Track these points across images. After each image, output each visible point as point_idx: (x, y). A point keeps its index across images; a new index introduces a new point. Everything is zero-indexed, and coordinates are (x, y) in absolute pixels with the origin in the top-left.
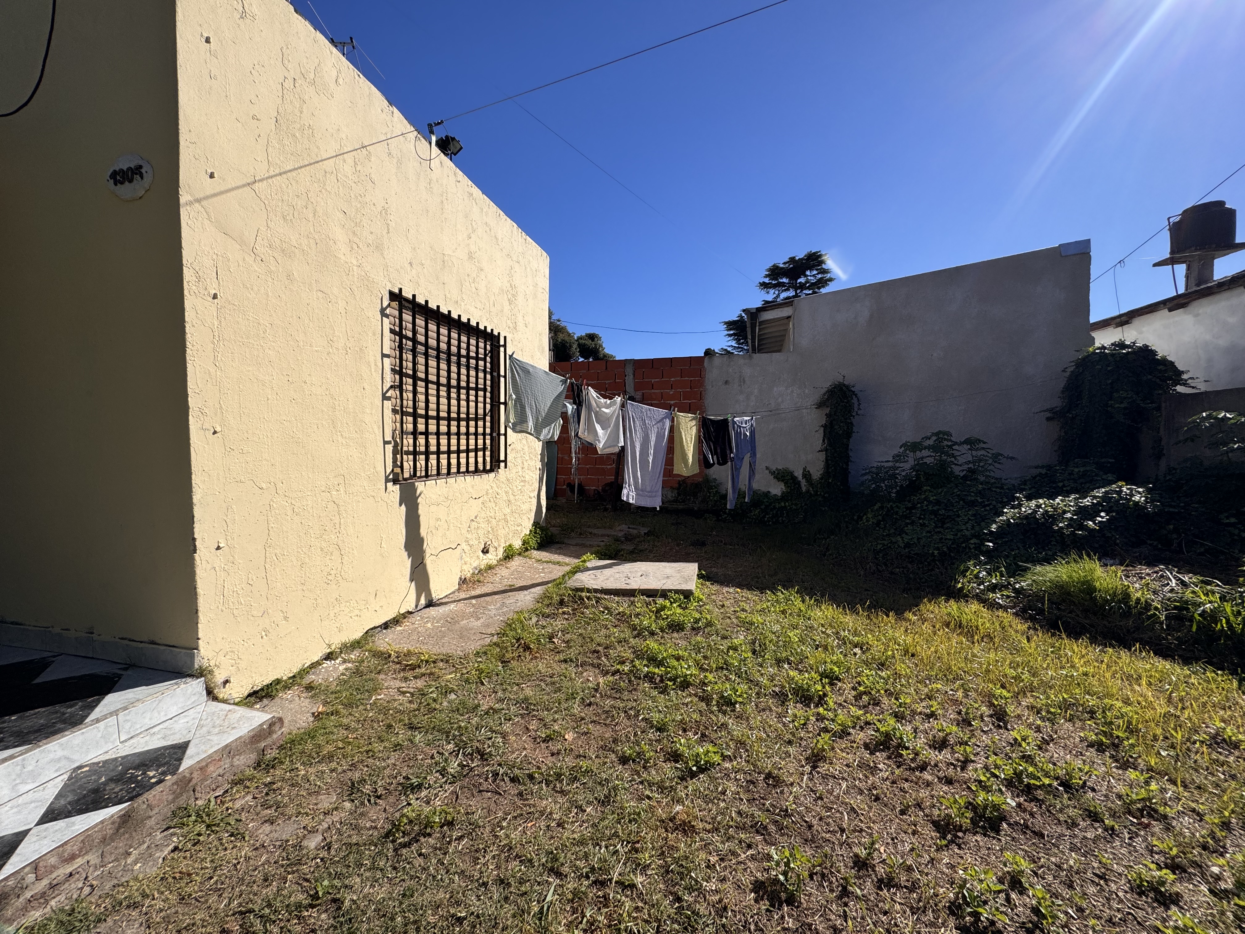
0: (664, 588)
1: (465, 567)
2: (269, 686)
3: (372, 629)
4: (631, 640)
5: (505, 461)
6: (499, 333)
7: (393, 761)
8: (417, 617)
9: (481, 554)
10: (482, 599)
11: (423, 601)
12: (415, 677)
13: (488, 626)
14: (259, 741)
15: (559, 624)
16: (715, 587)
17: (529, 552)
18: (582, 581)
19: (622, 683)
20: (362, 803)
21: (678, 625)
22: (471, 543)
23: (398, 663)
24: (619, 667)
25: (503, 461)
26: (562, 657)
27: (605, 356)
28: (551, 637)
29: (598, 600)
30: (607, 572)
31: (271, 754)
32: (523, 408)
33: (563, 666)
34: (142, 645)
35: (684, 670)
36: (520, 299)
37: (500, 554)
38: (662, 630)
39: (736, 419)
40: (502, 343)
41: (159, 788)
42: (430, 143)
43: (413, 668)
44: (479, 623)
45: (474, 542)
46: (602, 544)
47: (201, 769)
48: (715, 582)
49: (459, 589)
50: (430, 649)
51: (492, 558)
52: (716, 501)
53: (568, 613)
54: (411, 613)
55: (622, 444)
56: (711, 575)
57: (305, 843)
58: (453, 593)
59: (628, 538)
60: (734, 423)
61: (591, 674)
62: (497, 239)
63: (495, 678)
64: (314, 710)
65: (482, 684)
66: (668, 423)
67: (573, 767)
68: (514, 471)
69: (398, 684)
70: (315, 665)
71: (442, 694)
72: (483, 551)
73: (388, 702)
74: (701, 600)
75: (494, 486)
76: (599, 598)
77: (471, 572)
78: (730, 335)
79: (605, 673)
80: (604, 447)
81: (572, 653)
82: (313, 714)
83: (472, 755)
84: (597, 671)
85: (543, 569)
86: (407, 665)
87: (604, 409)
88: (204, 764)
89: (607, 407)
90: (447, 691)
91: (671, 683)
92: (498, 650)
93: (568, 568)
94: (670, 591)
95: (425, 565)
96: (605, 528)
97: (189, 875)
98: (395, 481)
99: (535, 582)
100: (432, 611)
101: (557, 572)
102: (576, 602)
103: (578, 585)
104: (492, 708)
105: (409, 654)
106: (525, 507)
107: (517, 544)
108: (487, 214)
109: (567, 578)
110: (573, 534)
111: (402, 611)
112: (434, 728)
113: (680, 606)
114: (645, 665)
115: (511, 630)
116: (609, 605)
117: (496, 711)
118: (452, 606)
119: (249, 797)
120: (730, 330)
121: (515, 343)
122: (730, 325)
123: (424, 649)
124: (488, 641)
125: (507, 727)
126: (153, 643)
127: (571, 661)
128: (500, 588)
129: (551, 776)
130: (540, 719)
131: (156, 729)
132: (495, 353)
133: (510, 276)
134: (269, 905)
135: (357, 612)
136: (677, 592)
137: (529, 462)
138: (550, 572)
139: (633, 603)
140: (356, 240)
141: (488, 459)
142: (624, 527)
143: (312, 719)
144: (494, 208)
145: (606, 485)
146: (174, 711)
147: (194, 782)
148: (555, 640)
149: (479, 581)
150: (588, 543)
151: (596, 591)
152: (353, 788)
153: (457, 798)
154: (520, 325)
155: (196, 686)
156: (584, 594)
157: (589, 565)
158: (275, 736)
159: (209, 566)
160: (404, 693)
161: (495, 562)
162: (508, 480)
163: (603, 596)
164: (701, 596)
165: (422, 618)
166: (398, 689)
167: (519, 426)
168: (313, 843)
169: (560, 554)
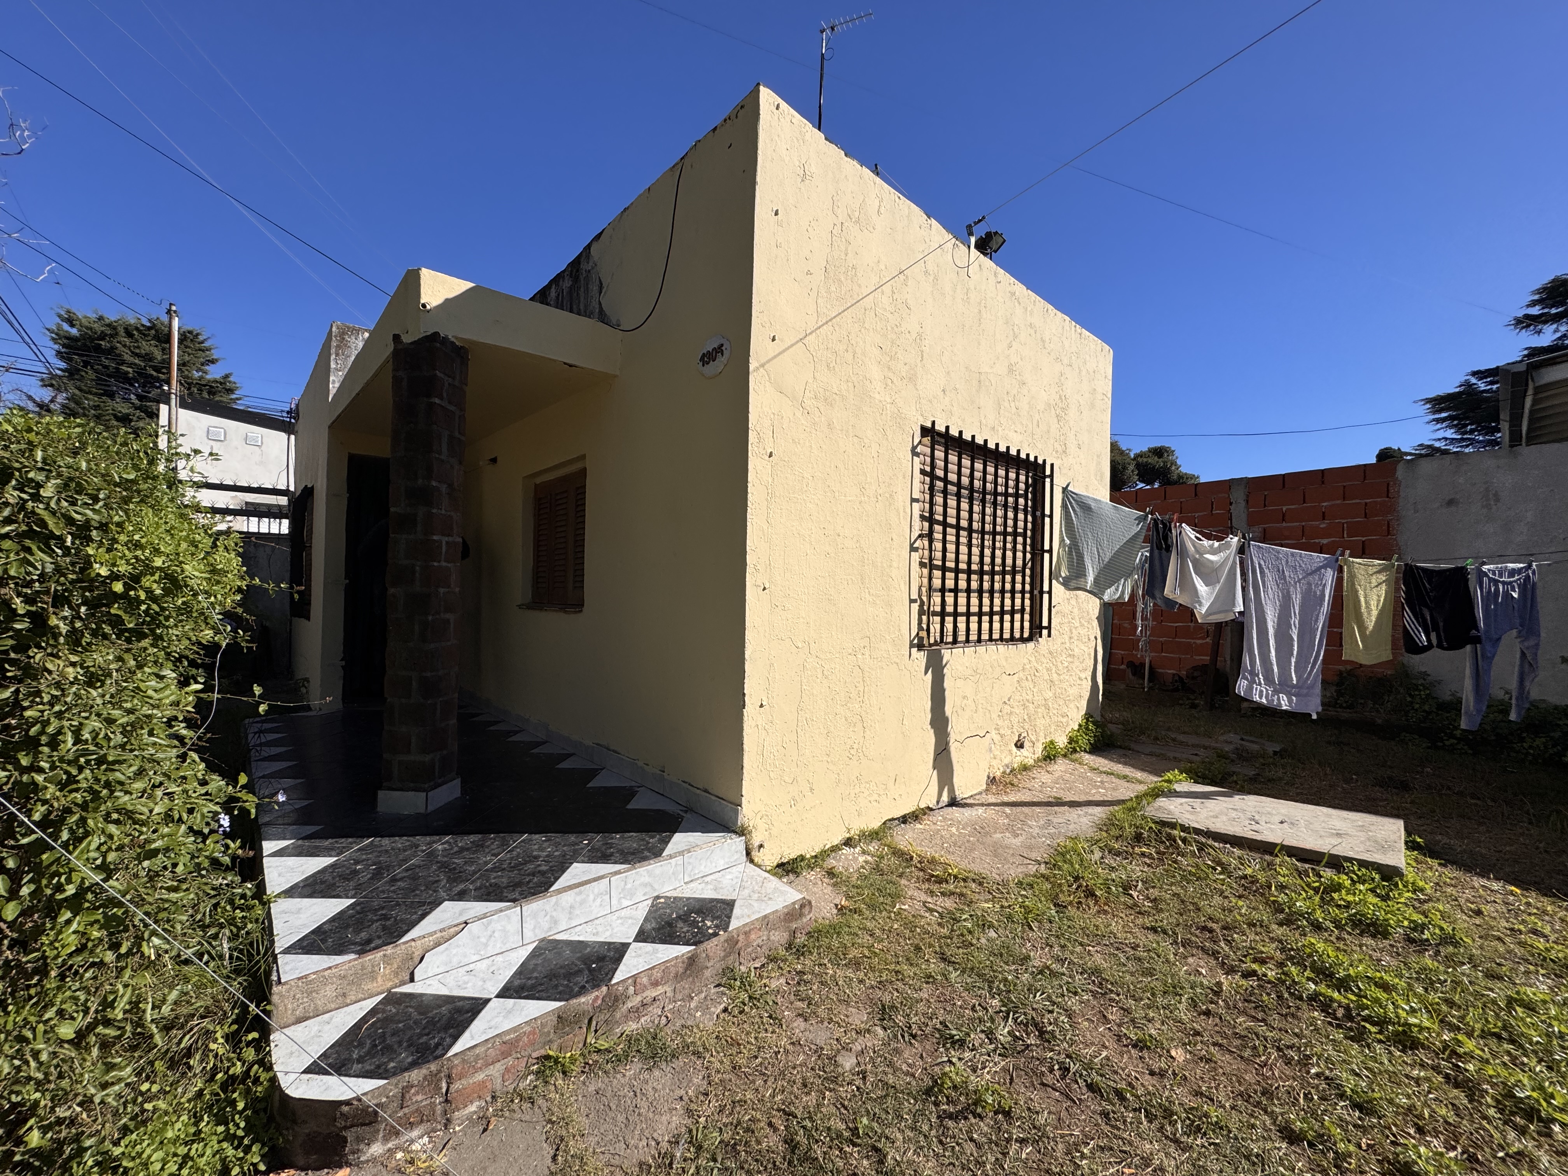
0: (1333, 852)
1: (994, 763)
2: (794, 861)
3: (890, 820)
4: (1274, 927)
5: (1049, 628)
6: (1044, 461)
7: (926, 996)
8: (938, 817)
9: (1014, 749)
10: (1019, 809)
11: (945, 798)
12: (943, 894)
13: (1030, 848)
14: (791, 921)
15: (1137, 870)
16: (1450, 873)
17: (1077, 755)
18: (1170, 812)
19: (1265, 997)
20: (896, 1036)
21: (1373, 924)
22: (1002, 732)
23: (921, 870)
24: (1255, 966)
25: (1045, 628)
26: (1148, 921)
27: (1181, 477)
28: (1126, 887)
29: (1202, 847)
30: (1210, 804)
31: (801, 939)
32: (1081, 557)
33: (1151, 936)
34: (698, 791)
35: (1403, 1014)
36: (1072, 413)
37: (1039, 752)
38: (1338, 925)
39: (1485, 568)
40: (1048, 472)
41: (715, 940)
42: (969, 247)
43: (940, 881)
44: (1017, 842)
45: (1007, 732)
46: (1198, 759)
47: (746, 933)
48: (1453, 863)
49: (987, 790)
50: (958, 862)
51: (1029, 755)
52: (1429, 713)
53: (1150, 856)
54: (931, 809)
55: (1240, 607)
56: (1437, 848)
57: (839, 1059)
58: (980, 793)
59: (1243, 756)
60: (1481, 574)
61: (1202, 963)
62: (1043, 341)
63: (1047, 926)
64: (837, 901)
65: (1031, 928)
66: (1329, 576)
67: (1192, 1108)
68: (1059, 641)
69: (923, 897)
70: (835, 849)
71: (978, 926)
72: (1016, 745)
73: (913, 916)
74: (1422, 890)
75: (1033, 659)
76: (1202, 843)
77: (1002, 770)
78: (1438, 421)
79: (1230, 971)
80: (1209, 613)
81: (1166, 920)
82: (836, 905)
83: (1026, 1025)
84: (1213, 962)
85: (1102, 782)
86: (933, 876)
87: (1208, 556)
88: (747, 929)
89: (1214, 552)
90: (985, 925)
91: (1373, 1029)
92: (1049, 886)
93: (1142, 788)
94: (1350, 860)
95: (949, 753)
96: (1197, 734)
97: (739, 1045)
98: (920, 647)
99: (1091, 799)
100: (955, 811)
101: (1126, 791)
102: (1163, 842)
103: (1164, 817)
104: (1048, 968)
105: (933, 861)
106: (1073, 691)
107: (1062, 741)
108: (1031, 313)
109: (1144, 802)
110: (1143, 738)
111: (922, 806)
112: (972, 969)
113: (1373, 890)
114: (1309, 979)
115: (1065, 862)
116: (1224, 859)
117: (1054, 974)
118: (981, 810)
119: (782, 981)
120: (1440, 411)
121: (1064, 471)
122: (1438, 403)
123: (951, 859)
124: (1033, 869)
125: (1072, 1002)
126: (706, 791)
127: (1165, 932)
128: (1042, 798)
129: (1153, 1106)
130: (1122, 1008)
131: (708, 879)
132: (1039, 486)
133: (1060, 385)
134: (810, 1118)
135: (876, 797)
136: (1363, 864)
137: (1080, 630)
138: (1114, 789)
139: (1270, 864)
140: (891, 375)
141: (1027, 625)
142: (1231, 736)
143: (835, 911)
144: (1041, 303)
145: (1195, 668)
146: (721, 865)
147: (740, 945)
148: (1135, 894)
149: (1012, 785)
150: (1171, 755)
151: (1197, 831)
152: (884, 1013)
153: (1012, 1079)
154: (1072, 448)
155: (736, 843)
156: (1175, 832)
157: (1178, 787)
158: (805, 920)
159: (754, 724)
160: (931, 910)
161: (1031, 762)
162: (1051, 653)
163: (1210, 842)
164: (1421, 884)
165: (945, 819)
166: (924, 903)
167: (1073, 582)
168: (848, 1062)
169: (1125, 764)
